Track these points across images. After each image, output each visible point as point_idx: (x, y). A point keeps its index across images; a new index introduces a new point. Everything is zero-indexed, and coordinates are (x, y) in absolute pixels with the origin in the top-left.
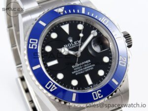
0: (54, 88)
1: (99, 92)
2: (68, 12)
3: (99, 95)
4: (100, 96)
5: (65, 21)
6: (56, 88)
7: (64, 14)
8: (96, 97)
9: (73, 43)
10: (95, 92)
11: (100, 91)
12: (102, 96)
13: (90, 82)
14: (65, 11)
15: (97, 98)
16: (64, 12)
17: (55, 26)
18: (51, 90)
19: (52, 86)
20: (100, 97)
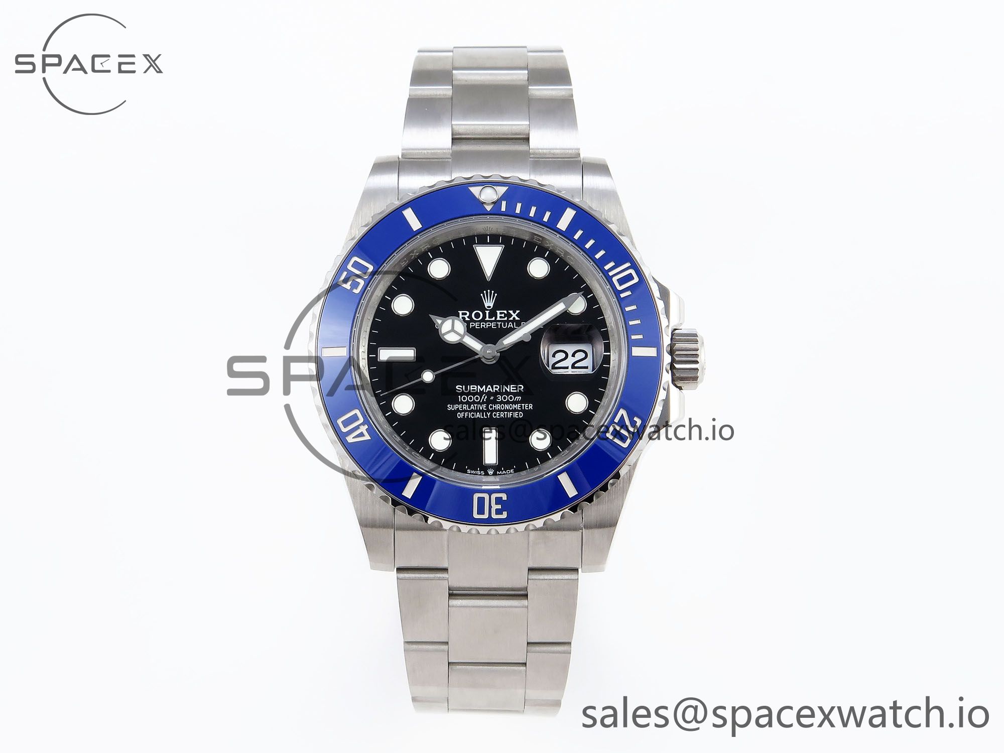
0: (362, 435)
1: (499, 501)
2: (511, 207)
3: (495, 507)
4: (498, 512)
5: (494, 232)
6: (367, 437)
7: (496, 212)
8: (481, 511)
9: (493, 313)
10: (486, 496)
11: (504, 497)
12: (504, 515)
13: (490, 454)
14: (504, 203)
15: (486, 516)
16: (497, 203)
17: (458, 241)
18: (350, 439)
19: (357, 428)
20: (494, 516)
